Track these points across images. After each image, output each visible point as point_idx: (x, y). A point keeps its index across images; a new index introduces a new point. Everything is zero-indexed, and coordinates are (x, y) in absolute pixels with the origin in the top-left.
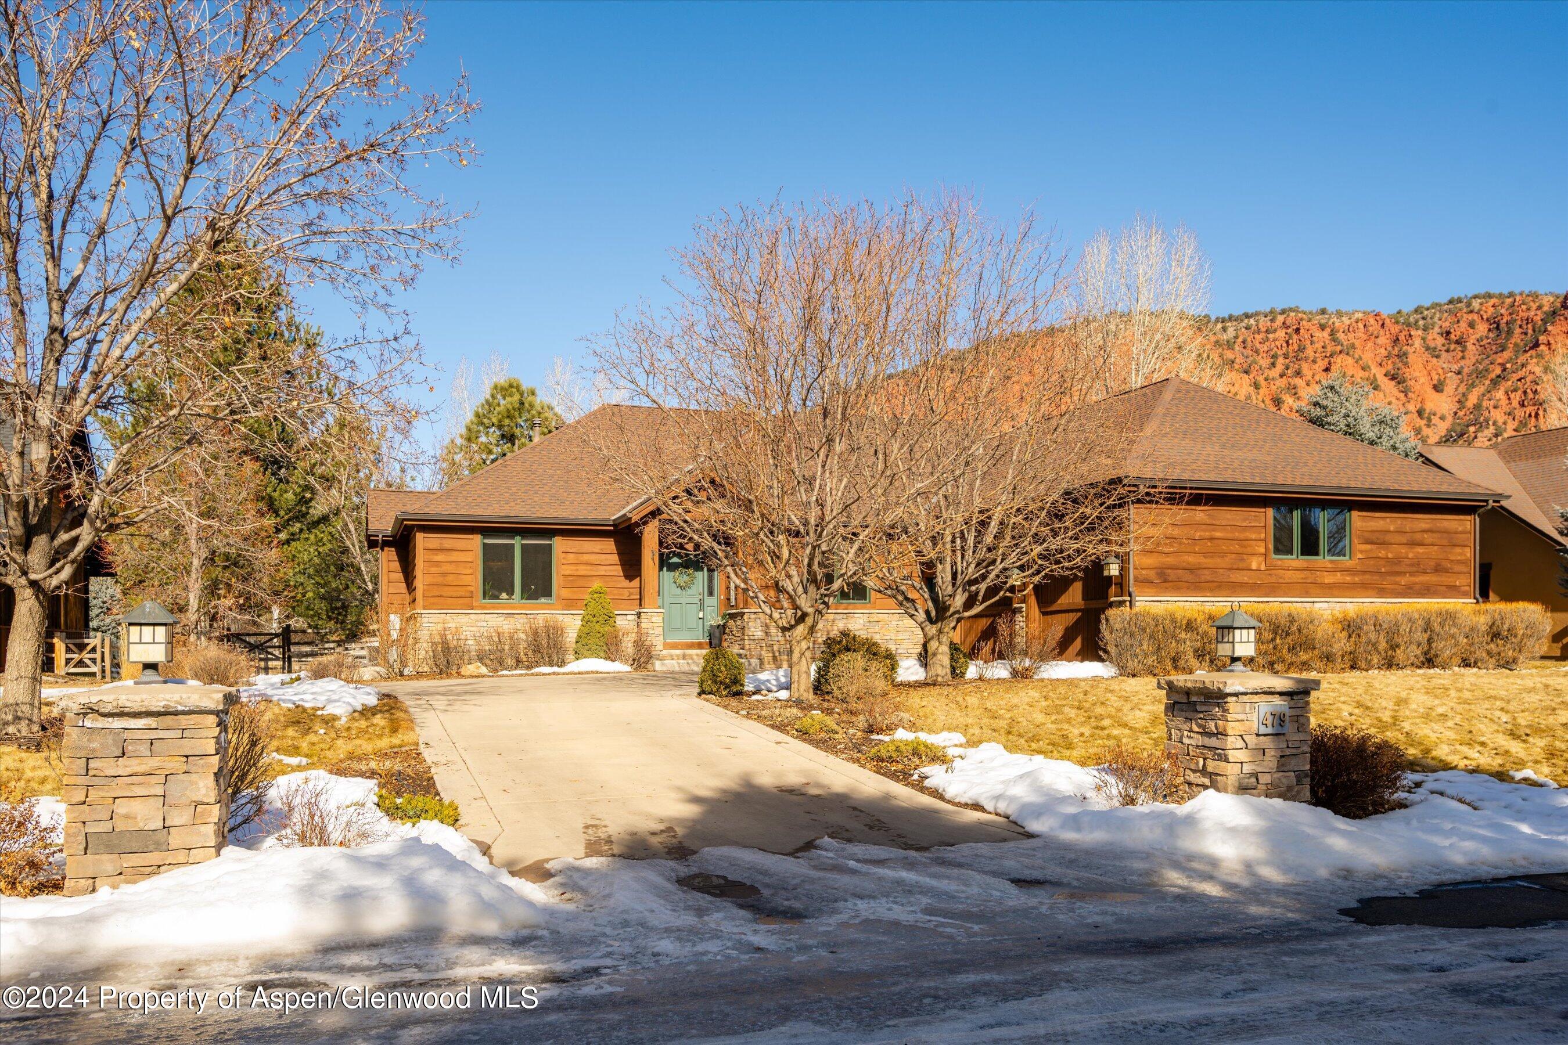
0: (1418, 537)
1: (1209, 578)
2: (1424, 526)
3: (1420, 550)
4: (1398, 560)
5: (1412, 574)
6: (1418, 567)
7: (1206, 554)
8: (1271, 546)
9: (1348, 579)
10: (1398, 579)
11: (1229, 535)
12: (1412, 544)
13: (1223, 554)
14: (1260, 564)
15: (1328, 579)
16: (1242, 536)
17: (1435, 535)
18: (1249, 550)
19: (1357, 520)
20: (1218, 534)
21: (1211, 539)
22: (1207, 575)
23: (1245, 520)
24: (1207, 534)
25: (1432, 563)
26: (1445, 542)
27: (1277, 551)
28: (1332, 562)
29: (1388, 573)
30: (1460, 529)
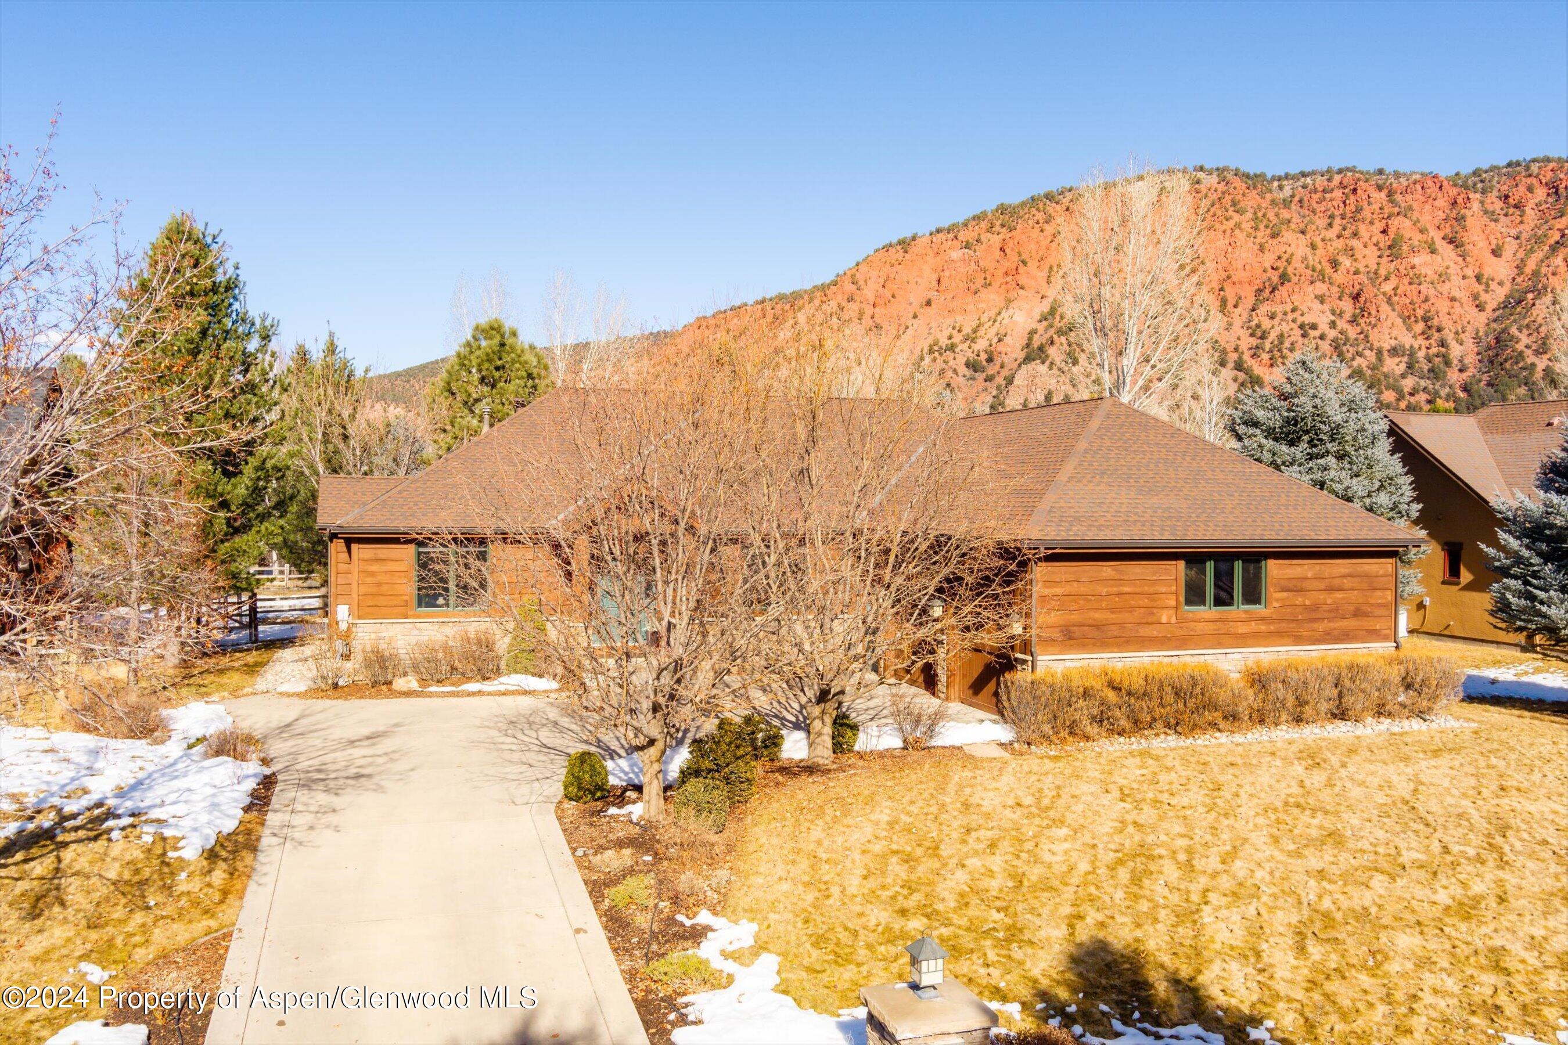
0: (1337, 582)
1: (1116, 633)
2: (1343, 570)
3: (1339, 595)
4: (1315, 608)
5: (1330, 620)
6: (1336, 612)
7: (1113, 611)
8: (1182, 599)
9: (1263, 628)
10: (1315, 625)
11: (1138, 590)
12: (1331, 589)
13: (1131, 609)
14: (1170, 617)
15: (1242, 629)
16: (1152, 590)
17: (1356, 580)
18: (1159, 603)
19: (1273, 569)
20: (1126, 589)
21: (1119, 594)
22: (1114, 631)
23: (1154, 573)
24: (1115, 590)
25: (1352, 608)
26: (1365, 586)
27: (1189, 602)
28: (1246, 612)
29: (1304, 620)
30: (1381, 572)
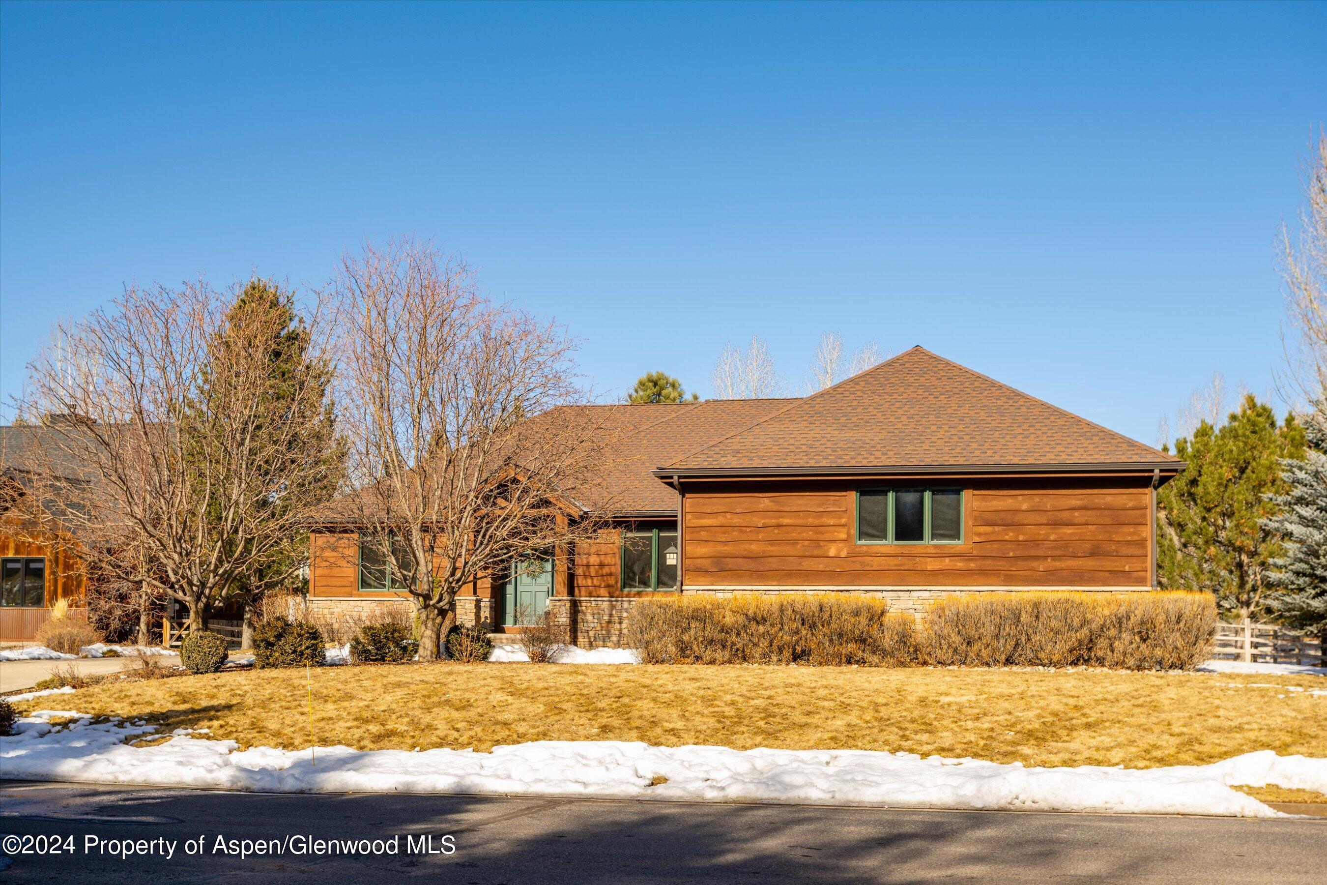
0: (1066, 515)
1: (774, 566)
2: (1074, 502)
3: (1069, 530)
4: (1034, 542)
5: (1054, 558)
6: (1064, 550)
7: (771, 542)
8: (854, 531)
9: (960, 565)
10: (1034, 564)
11: (800, 522)
12: (1056, 524)
13: (794, 542)
14: (840, 551)
15: (932, 565)
16: (817, 522)
17: (1090, 513)
18: (827, 536)
19: (968, 499)
20: (786, 521)
21: (778, 526)
22: (773, 563)
23: (820, 505)
24: (773, 521)
25: (1087, 546)
26: (1108, 521)
27: (862, 535)
28: (936, 546)
29: (1016, 558)
30: (1131, 504)
